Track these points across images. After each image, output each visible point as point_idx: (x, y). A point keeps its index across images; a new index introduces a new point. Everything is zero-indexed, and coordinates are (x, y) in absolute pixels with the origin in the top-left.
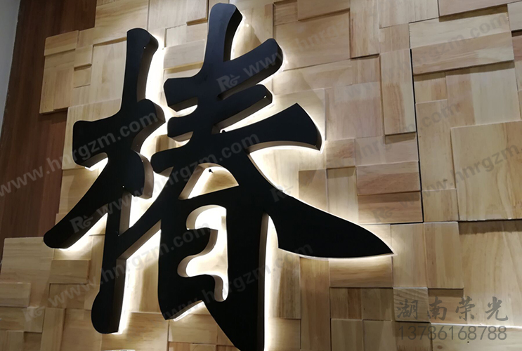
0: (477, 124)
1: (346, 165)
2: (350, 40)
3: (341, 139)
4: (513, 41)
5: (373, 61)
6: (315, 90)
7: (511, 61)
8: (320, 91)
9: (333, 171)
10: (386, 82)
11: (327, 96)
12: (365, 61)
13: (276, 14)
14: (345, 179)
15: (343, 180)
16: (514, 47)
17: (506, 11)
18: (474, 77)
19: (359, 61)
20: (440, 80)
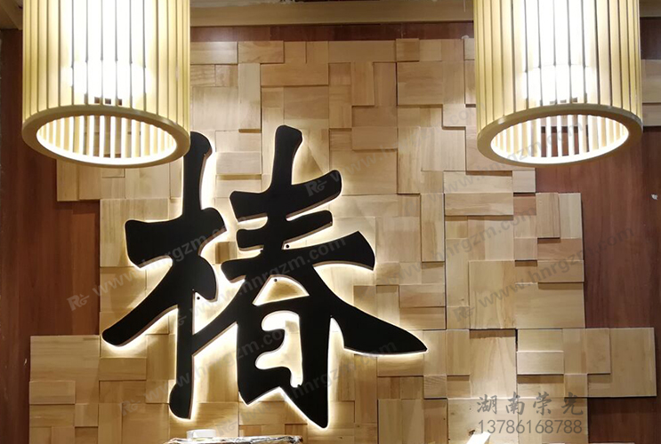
0: (486, 260)
1: (391, 283)
3: (388, 262)
4: (514, 200)
5: (415, 198)
6: (367, 217)
7: (511, 216)
8: (371, 218)
9: (381, 287)
10: (424, 218)
11: (377, 223)
12: (408, 197)
13: (332, 140)
14: (390, 294)
15: (389, 295)
16: (514, 205)
17: (511, 175)
18: (487, 223)
19: (404, 197)
20: (464, 222)
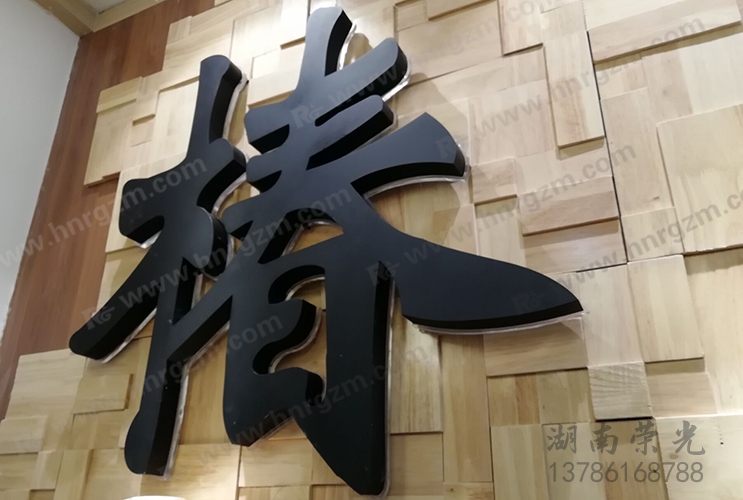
0: (697, 112)
1: (503, 195)
2: (501, 33)
3: (494, 161)
5: (534, 54)
6: (455, 101)
7: (738, 23)
8: (461, 102)
9: (484, 205)
10: (554, 77)
11: (472, 107)
12: (524, 56)
13: (399, 17)
14: (504, 215)
18: (684, 53)
19: (515, 58)
20: (634, 65)
